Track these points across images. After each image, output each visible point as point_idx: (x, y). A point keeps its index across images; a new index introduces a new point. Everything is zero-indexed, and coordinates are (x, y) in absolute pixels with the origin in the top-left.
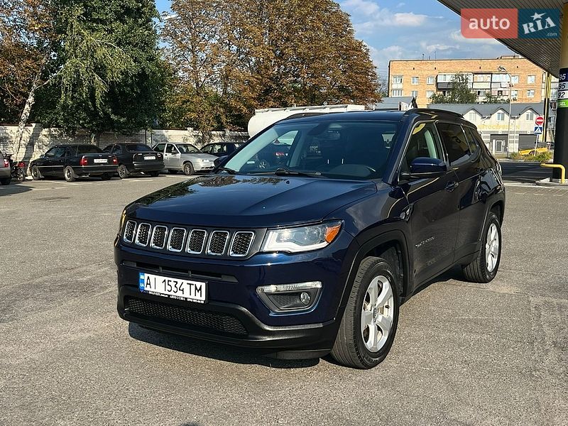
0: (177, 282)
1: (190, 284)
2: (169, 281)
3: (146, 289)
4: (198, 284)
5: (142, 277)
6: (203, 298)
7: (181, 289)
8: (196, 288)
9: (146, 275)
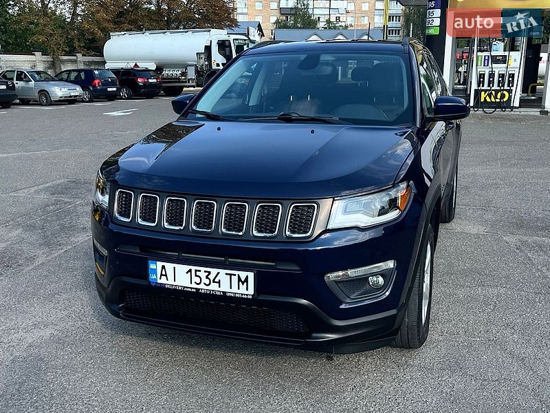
0: (209, 273)
1: (231, 275)
2: (196, 271)
3: (159, 281)
4: (243, 275)
5: (152, 266)
6: (251, 291)
7: (217, 280)
8: (239, 279)
9: (160, 264)
